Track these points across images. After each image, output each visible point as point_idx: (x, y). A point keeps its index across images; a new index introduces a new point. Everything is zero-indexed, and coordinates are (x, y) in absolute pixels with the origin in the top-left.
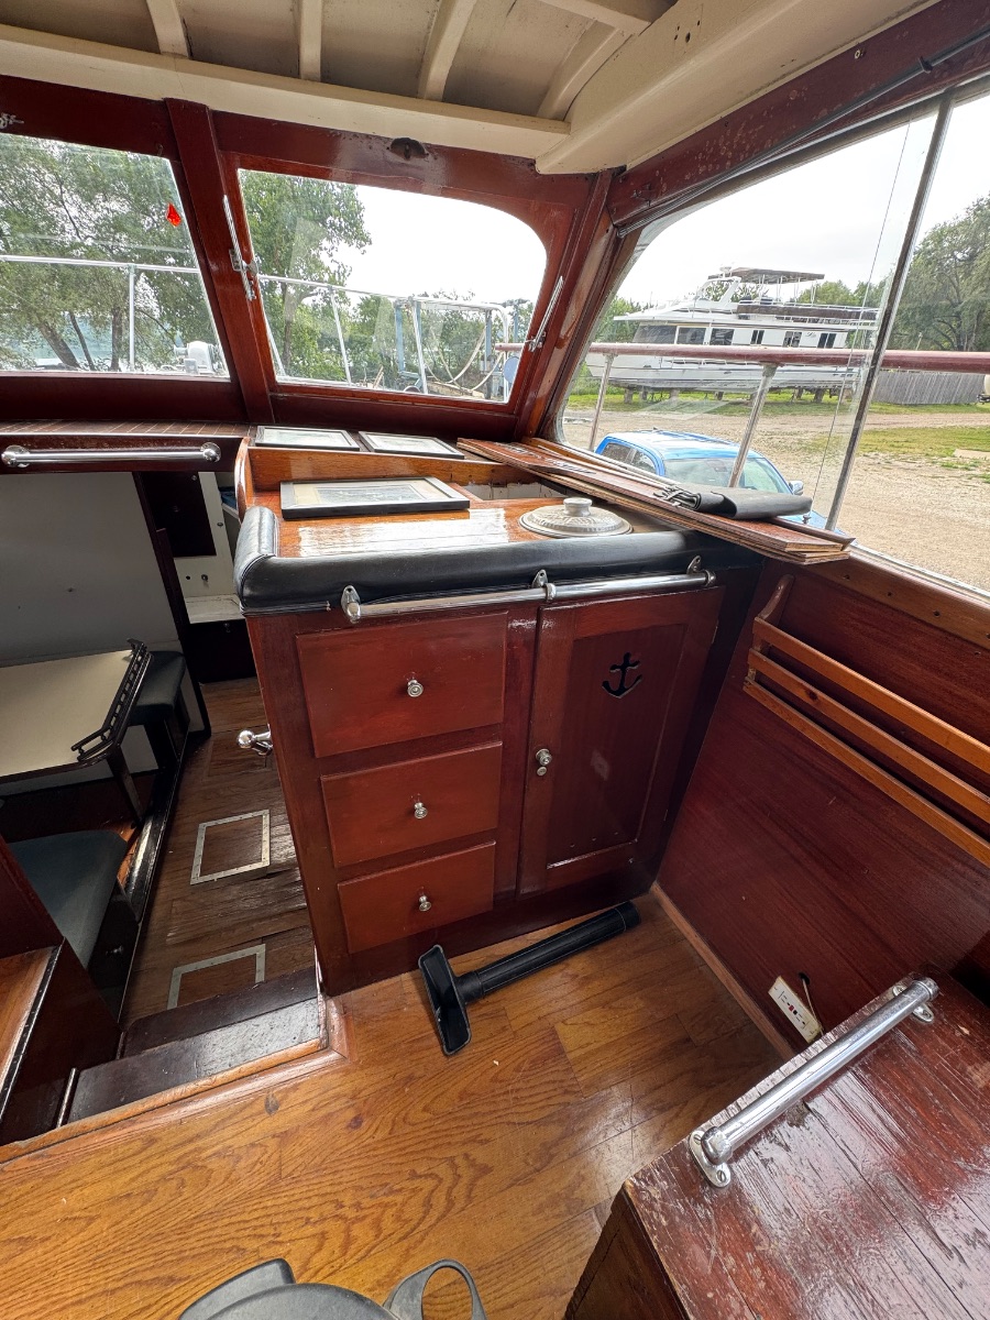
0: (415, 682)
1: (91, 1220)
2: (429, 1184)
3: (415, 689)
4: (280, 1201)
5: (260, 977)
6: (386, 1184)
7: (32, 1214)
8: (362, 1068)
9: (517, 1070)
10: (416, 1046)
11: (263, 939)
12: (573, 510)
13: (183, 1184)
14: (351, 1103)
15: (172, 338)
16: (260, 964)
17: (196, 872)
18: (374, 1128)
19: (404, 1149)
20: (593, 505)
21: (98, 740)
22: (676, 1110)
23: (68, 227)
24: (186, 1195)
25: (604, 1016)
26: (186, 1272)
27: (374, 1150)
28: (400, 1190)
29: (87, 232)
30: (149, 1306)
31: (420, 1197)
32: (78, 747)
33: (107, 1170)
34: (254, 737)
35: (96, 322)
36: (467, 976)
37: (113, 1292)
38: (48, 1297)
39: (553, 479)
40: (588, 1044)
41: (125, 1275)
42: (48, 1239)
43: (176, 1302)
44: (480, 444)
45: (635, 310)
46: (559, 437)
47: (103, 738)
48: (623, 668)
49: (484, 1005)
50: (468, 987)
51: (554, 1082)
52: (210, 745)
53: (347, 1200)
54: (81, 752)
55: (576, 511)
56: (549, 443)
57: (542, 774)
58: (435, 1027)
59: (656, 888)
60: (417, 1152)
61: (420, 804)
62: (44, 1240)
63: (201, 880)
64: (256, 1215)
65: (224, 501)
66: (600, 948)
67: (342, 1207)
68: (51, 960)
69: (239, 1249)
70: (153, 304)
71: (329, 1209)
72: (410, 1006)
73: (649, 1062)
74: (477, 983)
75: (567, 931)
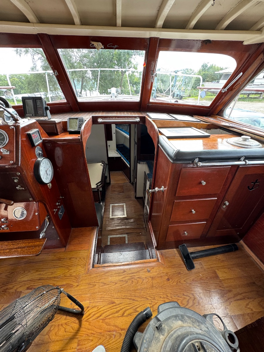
0: (203, 181)
1: (116, 283)
2: (188, 298)
3: (204, 183)
4: (154, 291)
5: (127, 242)
6: (177, 295)
7: (105, 279)
8: (168, 268)
9: (207, 278)
10: (180, 266)
11: (127, 233)
12: (244, 139)
13: (133, 282)
14: (166, 275)
15: (94, 84)
16: (126, 239)
17: (111, 215)
18: (172, 282)
19: (181, 288)
20: (251, 138)
21: (100, 183)
22: (252, 300)
23: (74, 57)
24: (134, 284)
25: (229, 271)
26: (137, 299)
27: (173, 286)
28: (181, 297)
29: (78, 59)
30: (131, 304)
31: (186, 300)
32: (97, 184)
33: (117, 275)
34: (159, 189)
35: (78, 81)
36: (192, 253)
37: (123, 298)
38: (111, 295)
39: (230, 129)
40: (225, 277)
41: (125, 296)
42: (109, 284)
43: (136, 305)
44: (202, 117)
45: (222, 69)
46: (225, 116)
47: (101, 183)
48: (254, 183)
49: (196, 261)
50: (193, 255)
51: (217, 283)
52: (111, 186)
53: (169, 295)
54: (97, 185)
55: (245, 140)
56: (221, 117)
57: (224, 207)
58: (184, 262)
59: (242, 242)
60: (184, 290)
61: (193, 210)
62: (108, 284)
63: (112, 217)
64: (149, 292)
65: (116, 127)
66: (226, 254)
67: (168, 297)
68: (97, 229)
69: (147, 298)
70: (91, 76)
71: (165, 296)
72: (177, 257)
73: (244, 286)
74: (195, 255)
75: (218, 248)
